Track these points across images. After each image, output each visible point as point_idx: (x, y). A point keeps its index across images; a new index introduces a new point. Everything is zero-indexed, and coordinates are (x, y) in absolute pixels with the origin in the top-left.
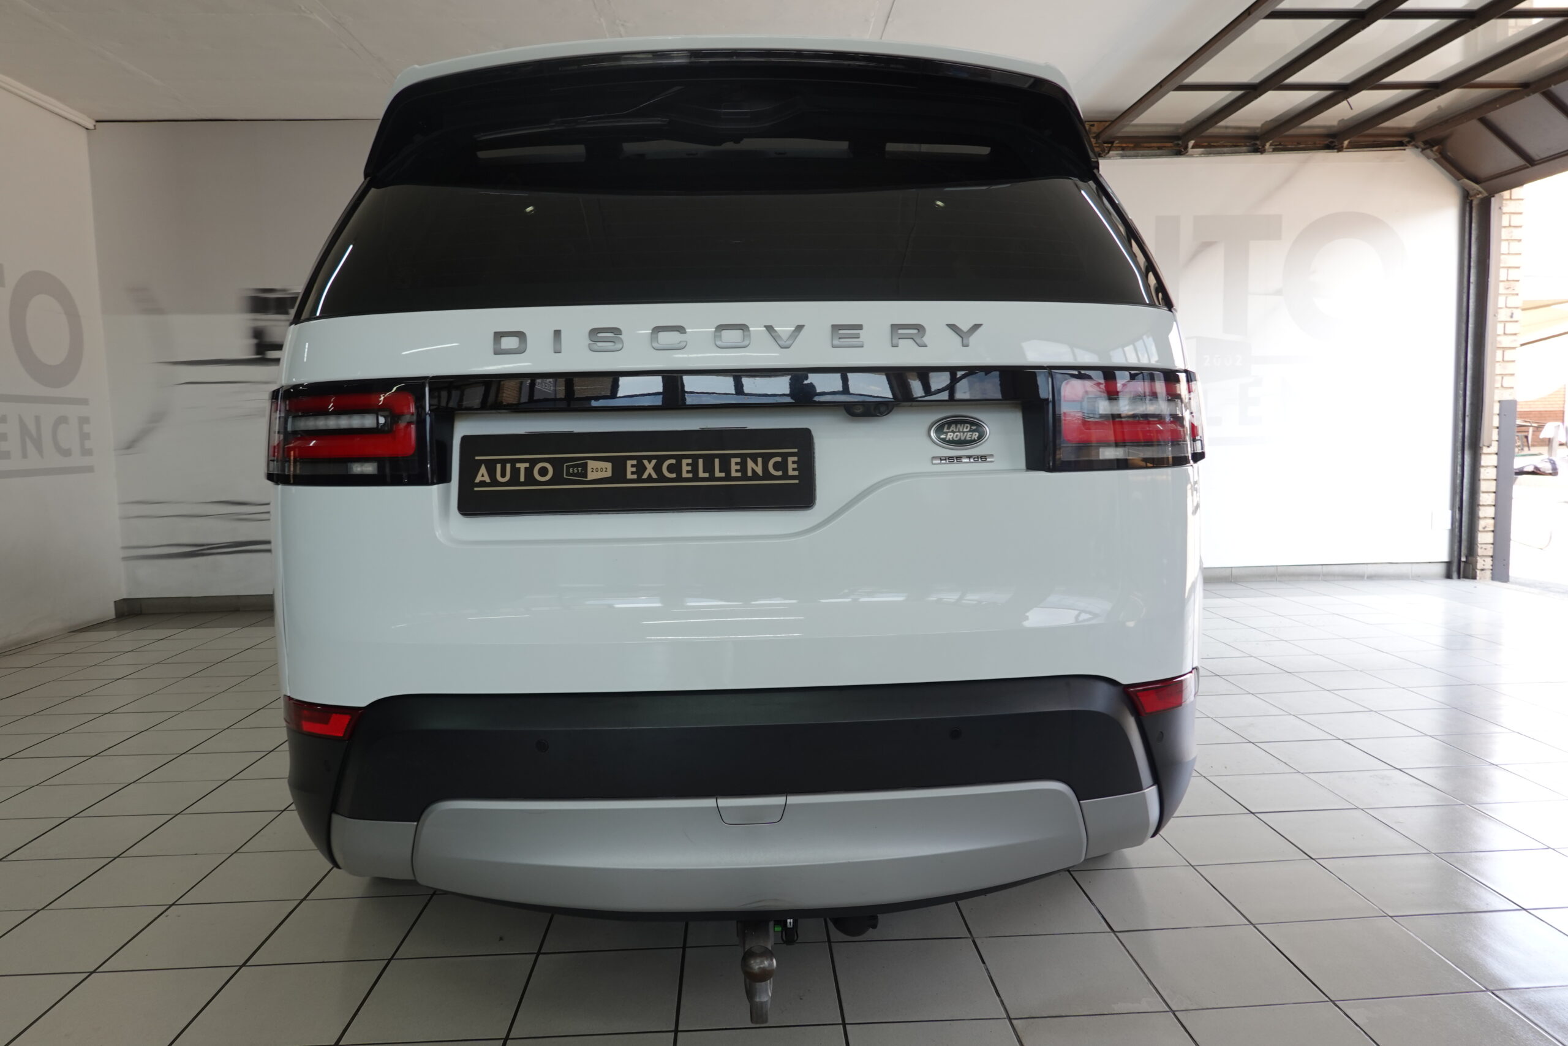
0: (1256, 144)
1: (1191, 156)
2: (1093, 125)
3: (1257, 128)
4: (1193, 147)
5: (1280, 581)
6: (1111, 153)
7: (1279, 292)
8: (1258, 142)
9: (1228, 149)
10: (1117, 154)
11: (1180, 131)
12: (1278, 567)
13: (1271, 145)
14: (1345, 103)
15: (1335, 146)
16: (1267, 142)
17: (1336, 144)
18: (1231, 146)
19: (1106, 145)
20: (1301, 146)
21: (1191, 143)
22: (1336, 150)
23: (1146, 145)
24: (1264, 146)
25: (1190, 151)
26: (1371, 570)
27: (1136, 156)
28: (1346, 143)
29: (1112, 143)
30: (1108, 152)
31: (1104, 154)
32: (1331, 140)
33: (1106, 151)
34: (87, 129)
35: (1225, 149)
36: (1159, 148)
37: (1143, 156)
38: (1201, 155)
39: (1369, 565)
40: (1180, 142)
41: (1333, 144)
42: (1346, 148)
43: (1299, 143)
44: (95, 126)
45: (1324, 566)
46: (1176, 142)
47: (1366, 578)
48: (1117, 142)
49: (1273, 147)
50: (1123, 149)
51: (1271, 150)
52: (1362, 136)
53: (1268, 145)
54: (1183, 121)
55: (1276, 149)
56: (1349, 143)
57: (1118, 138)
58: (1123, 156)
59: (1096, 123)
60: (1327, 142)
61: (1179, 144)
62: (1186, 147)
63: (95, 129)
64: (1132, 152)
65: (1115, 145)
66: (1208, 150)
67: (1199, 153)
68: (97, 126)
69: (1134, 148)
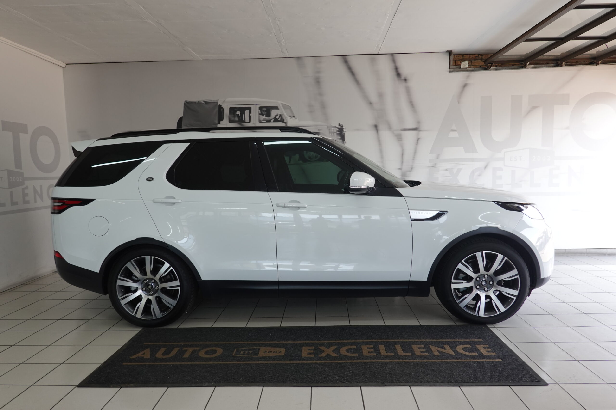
0: (558, 63)
1: (528, 68)
2: (483, 56)
3: (559, 56)
4: (529, 65)
5: (567, 256)
6: (492, 68)
7: (568, 128)
8: (559, 62)
9: (545, 65)
10: (494, 68)
11: (523, 58)
12: (566, 250)
13: (565, 63)
14: (604, 45)
15: (595, 63)
16: (563, 62)
17: (595, 62)
18: (546, 64)
19: (488, 65)
20: (578, 63)
21: (528, 64)
22: (595, 65)
23: (506, 64)
24: (562, 64)
25: (528, 66)
26: (609, 251)
27: (502, 69)
28: (600, 61)
29: (492, 64)
30: (490, 68)
31: (488, 68)
32: (593, 60)
33: (489, 67)
34: (63, 67)
35: (543, 65)
36: (513, 65)
37: (506, 69)
38: (532, 68)
39: (608, 249)
40: (523, 63)
41: (594, 62)
42: (600, 64)
44: (66, 66)
45: (587, 249)
46: (521, 63)
47: (607, 254)
48: (494, 63)
49: (566, 64)
50: (496, 66)
51: (565, 65)
52: (609, 58)
53: (563, 63)
54: (524, 53)
55: (566, 65)
56: (601, 61)
57: (494, 61)
58: (496, 69)
59: (484, 55)
60: (591, 61)
61: (522, 64)
62: (526, 65)
63: (66, 67)
64: (501, 68)
65: (493, 64)
66: (535, 66)
67: (531, 67)
68: (67, 67)
69: (501, 66)
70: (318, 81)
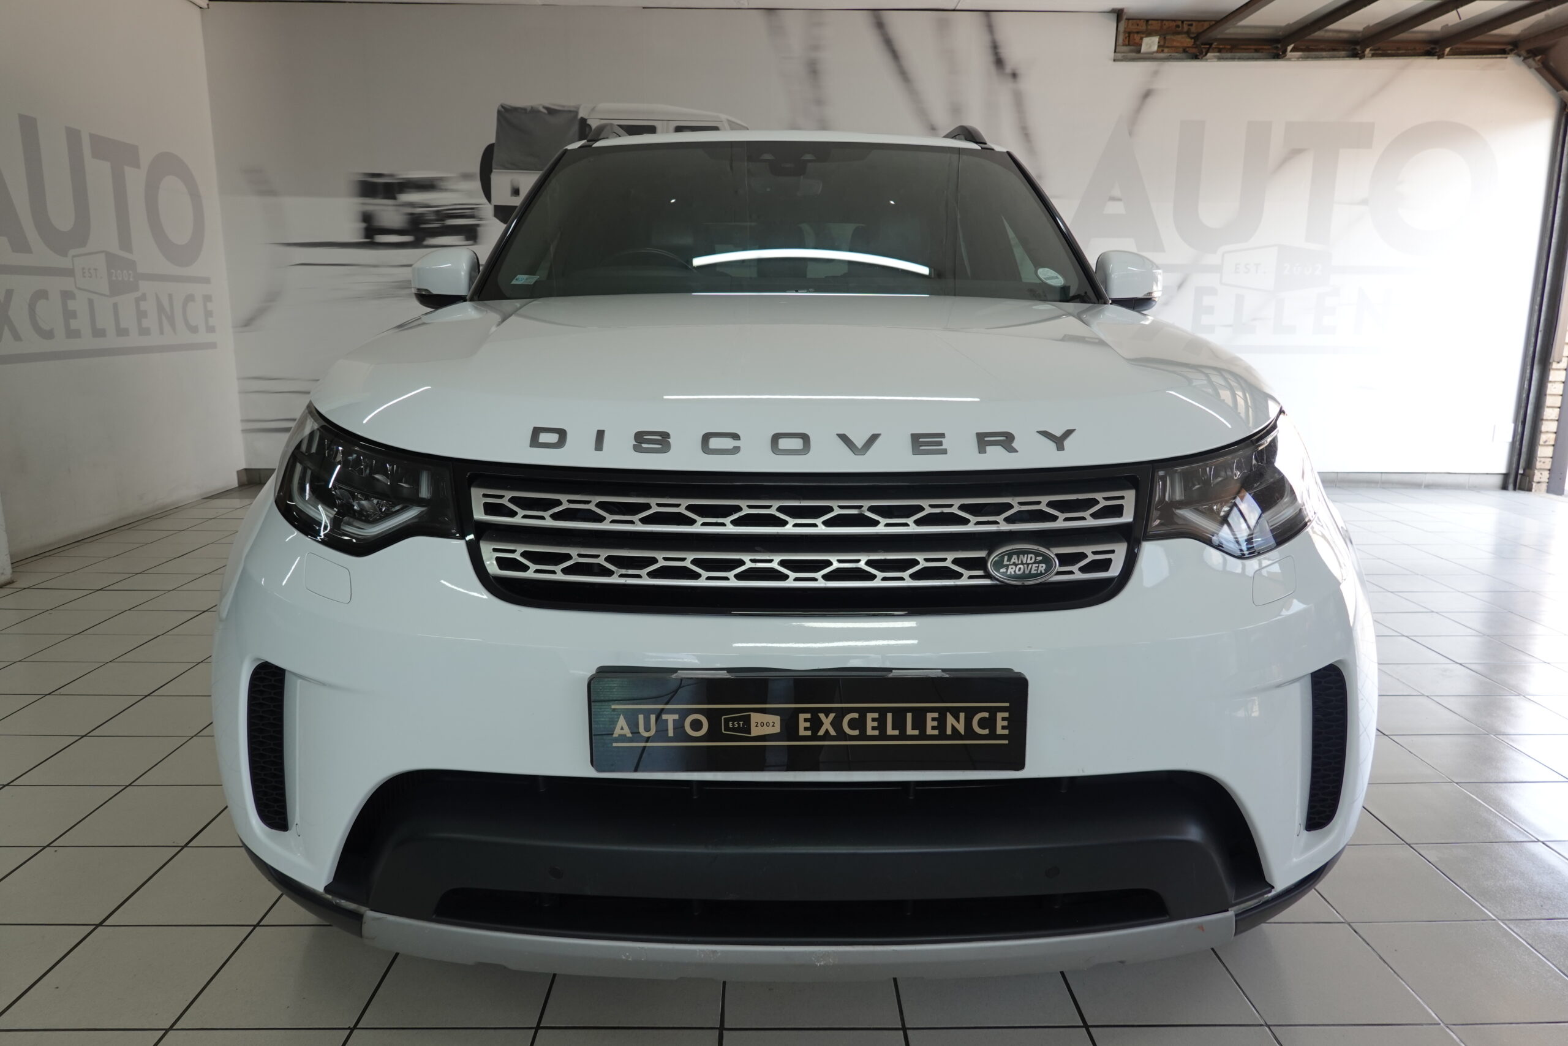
0: (1355, 49)
1: (1289, 59)
2: (1191, 25)
3: (1359, 32)
4: (1292, 51)
5: (1339, 487)
6: (1209, 54)
7: (1364, 202)
8: (1358, 47)
9: (1327, 53)
10: (1215, 56)
11: (1280, 33)
12: (1339, 474)
13: (1371, 50)
14: (1454, 12)
15: (1436, 52)
16: (1368, 47)
17: (1437, 50)
18: (1329, 50)
19: (1202, 46)
20: (1401, 52)
21: (1290, 48)
22: (1436, 57)
23: (1243, 47)
24: (1363, 52)
25: (1289, 54)
26: (1428, 479)
27: (1233, 59)
28: (1448, 50)
29: (1211, 45)
30: (1206, 54)
31: (1202, 56)
32: (1433, 46)
33: (1204, 54)
34: (201, 8)
35: (1324, 54)
36: (1256, 51)
37: (1240, 59)
38: (1298, 58)
39: (1427, 475)
40: (1279, 46)
41: (1435, 51)
42: (1447, 55)
43: (1398, 49)
44: (208, 5)
45: (1383, 474)
46: (1275, 45)
47: (1423, 487)
48: (1216, 44)
49: (1373, 52)
50: (1220, 51)
51: (1370, 55)
52: (1468, 43)
53: (1368, 50)
54: (1283, 24)
55: (1374, 55)
56: (1451, 49)
57: (1216, 40)
58: (1220, 59)
59: (1194, 23)
60: (1428, 48)
61: (1277, 48)
62: (1285, 52)
63: (208, 8)
64: (1229, 55)
65: (1213, 46)
66: (1306, 53)
67: (1297, 56)
68: (210, 6)
69: (1231, 50)
70: (813, 70)
